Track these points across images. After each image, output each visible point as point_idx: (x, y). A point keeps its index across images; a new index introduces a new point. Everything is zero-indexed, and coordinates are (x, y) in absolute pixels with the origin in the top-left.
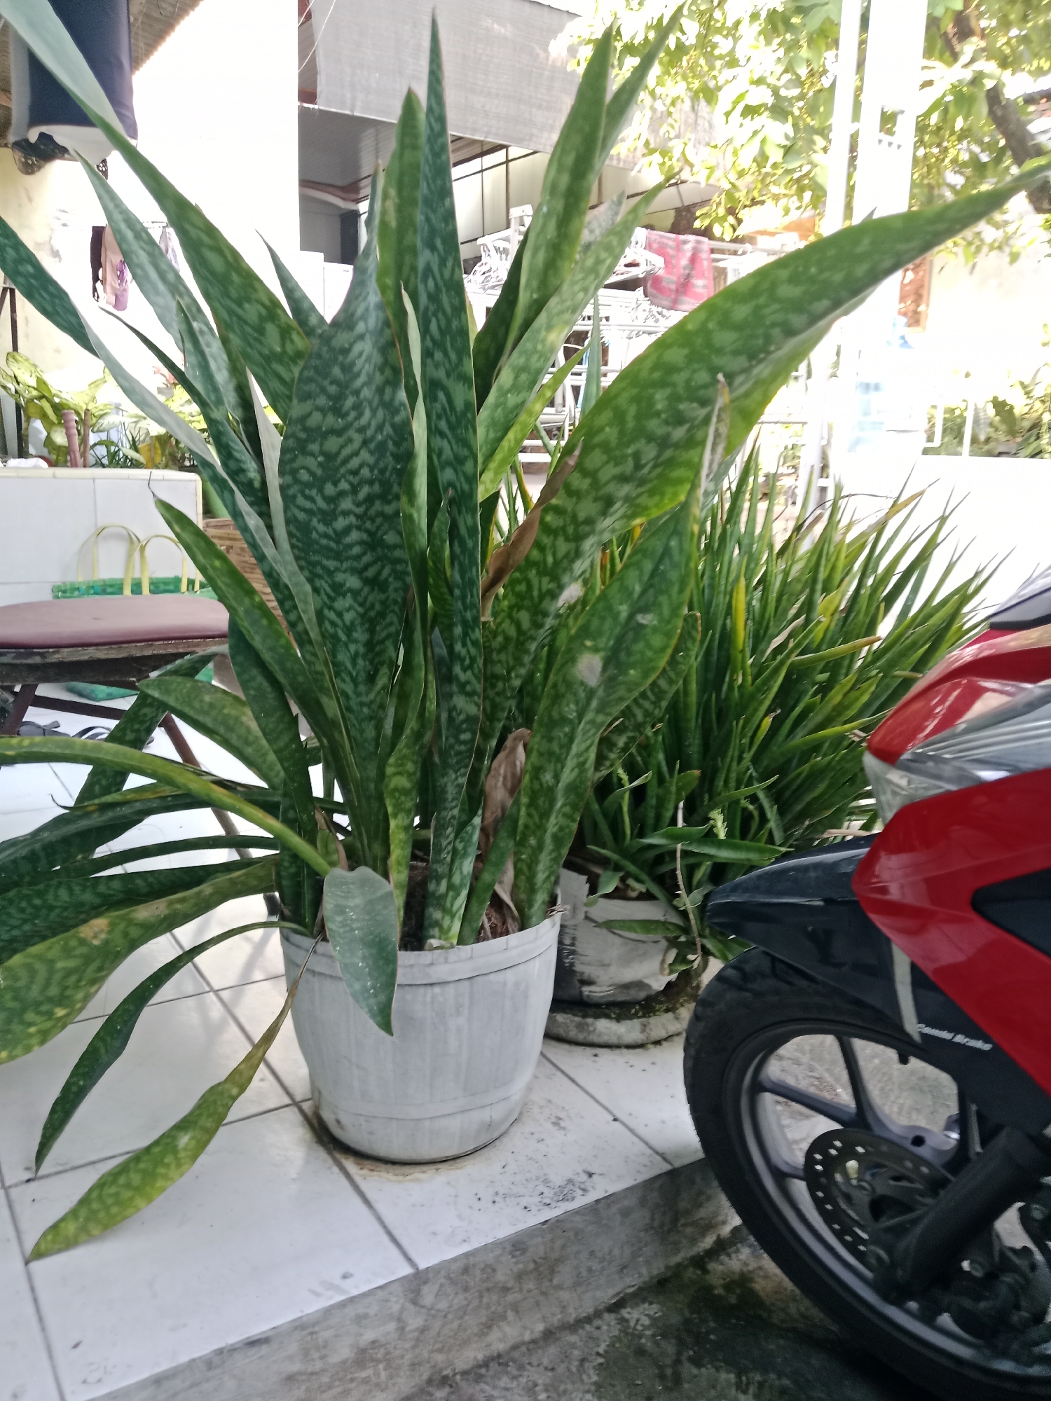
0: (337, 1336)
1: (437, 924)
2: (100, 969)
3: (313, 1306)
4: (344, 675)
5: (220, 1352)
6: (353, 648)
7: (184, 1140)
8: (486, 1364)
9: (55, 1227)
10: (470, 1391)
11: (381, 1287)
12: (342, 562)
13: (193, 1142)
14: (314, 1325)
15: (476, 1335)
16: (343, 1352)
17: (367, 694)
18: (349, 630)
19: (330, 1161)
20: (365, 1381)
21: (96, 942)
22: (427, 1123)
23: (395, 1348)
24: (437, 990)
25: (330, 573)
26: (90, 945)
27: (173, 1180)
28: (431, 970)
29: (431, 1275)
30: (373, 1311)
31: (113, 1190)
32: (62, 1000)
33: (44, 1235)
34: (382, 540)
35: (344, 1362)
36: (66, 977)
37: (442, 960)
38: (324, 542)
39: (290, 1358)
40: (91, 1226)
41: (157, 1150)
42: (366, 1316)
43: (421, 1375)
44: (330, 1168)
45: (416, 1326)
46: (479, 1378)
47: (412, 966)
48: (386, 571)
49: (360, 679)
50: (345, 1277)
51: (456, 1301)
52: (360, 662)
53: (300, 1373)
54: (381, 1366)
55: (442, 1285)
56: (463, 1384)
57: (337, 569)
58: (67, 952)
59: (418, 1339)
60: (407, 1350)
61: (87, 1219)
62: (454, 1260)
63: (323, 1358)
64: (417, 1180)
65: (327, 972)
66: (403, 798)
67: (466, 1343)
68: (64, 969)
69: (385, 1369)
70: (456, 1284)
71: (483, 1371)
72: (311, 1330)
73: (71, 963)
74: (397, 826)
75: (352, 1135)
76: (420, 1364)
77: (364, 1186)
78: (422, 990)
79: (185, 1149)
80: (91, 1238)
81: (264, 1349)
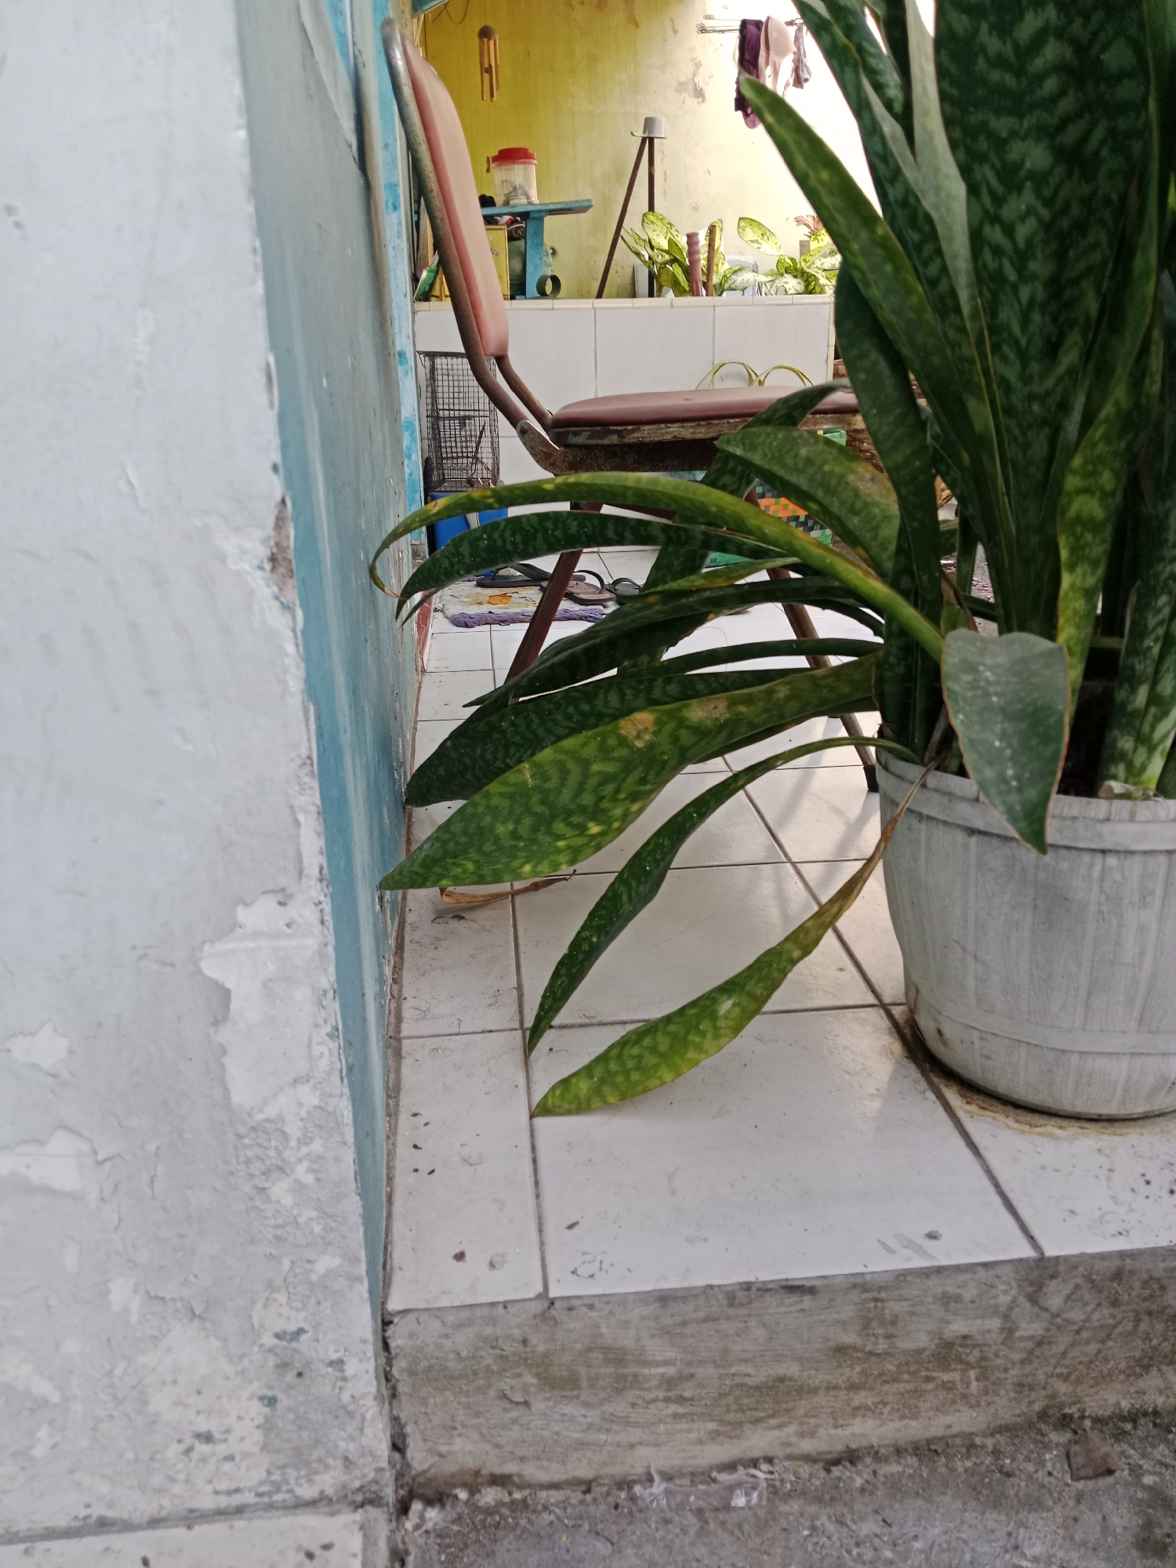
0: (913, 1314)
1: (1123, 757)
2: (643, 781)
3: (882, 1264)
4: (1006, 349)
5: (747, 1286)
6: (1025, 293)
7: (726, 1005)
8: (1133, 1417)
9: (565, 1082)
10: (1106, 1449)
11: (985, 1265)
12: (1021, 117)
13: (737, 1011)
14: (880, 1289)
15: (1122, 1372)
16: (919, 1338)
17: (1043, 377)
18: (1022, 258)
19: (924, 1084)
20: (948, 1386)
21: (639, 744)
22: (1074, 1059)
23: (997, 1355)
24: (1111, 861)
25: (1000, 144)
26: (631, 747)
27: (707, 1054)
28: (1105, 829)
29: (1061, 1268)
30: (969, 1294)
31: (635, 1051)
32: (597, 813)
33: (554, 1088)
34: (1099, 61)
35: (920, 1351)
36: (601, 784)
37: (1125, 815)
38: (995, 76)
39: (843, 1324)
40: (606, 1089)
41: (692, 1011)
42: (958, 1299)
43: (1030, 1403)
44: (923, 1092)
45: (1030, 1333)
46: (1120, 1435)
47: (1074, 819)
48: (1099, 133)
49: (1033, 351)
50: (932, 1236)
51: (1096, 1316)
52: (1036, 317)
53: (855, 1349)
54: (972, 1374)
55: (1077, 1287)
56: (1094, 1436)
57: (1013, 134)
58: (605, 753)
59: (1031, 1352)
60: (1013, 1364)
61: (603, 1081)
62: (1103, 1256)
63: (888, 1337)
64: (1050, 1136)
65: (941, 816)
66: (1089, 537)
67: (1106, 1378)
68: (599, 773)
69: (977, 1379)
70: (1100, 1292)
71: (1128, 1426)
72: (875, 1294)
73: (609, 768)
74: (1072, 586)
75: (961, 1054)
76: (1031, 1388)
77: (970, 1125)
78: (1086, 858)
79: (726, 1017)
80: (606, 1107)
81: (807, 1301)
